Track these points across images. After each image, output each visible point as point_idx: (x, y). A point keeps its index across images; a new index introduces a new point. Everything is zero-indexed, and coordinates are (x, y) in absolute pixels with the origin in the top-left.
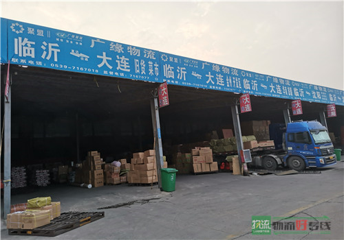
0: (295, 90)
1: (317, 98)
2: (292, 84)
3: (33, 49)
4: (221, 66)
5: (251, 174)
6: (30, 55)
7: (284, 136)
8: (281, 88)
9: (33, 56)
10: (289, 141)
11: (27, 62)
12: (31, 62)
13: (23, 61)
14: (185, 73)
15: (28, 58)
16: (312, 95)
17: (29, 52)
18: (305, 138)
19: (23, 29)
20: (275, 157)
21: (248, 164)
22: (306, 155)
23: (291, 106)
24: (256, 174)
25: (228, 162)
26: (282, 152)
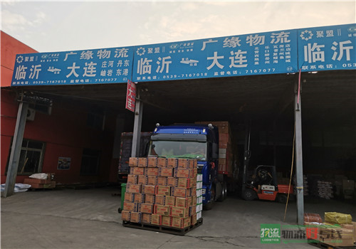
3: (323, 53)
6: (320, 59)
9: (323, 60)
11: (317, 67)
12: (321, 67)
13: (313, 67)
15: (319, 63)
17: (318, 56)
19: (312, 35)
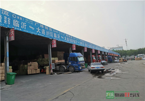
0: (74, 40)
1: (81, 44)
2: (73, 38)
4: (44, 26)
5: (54, 74)
7: (68, 58)
8: (69, 39)
10: (70, 60)
14: (25, 25)
16: (79, 43)
18: (75, 59)
20: (64, 66)
21: (53, 69)
22: (75, 66)
23: (72, 46)
24: (56, 74)
25: (45, 69)
26: (67, 65)
